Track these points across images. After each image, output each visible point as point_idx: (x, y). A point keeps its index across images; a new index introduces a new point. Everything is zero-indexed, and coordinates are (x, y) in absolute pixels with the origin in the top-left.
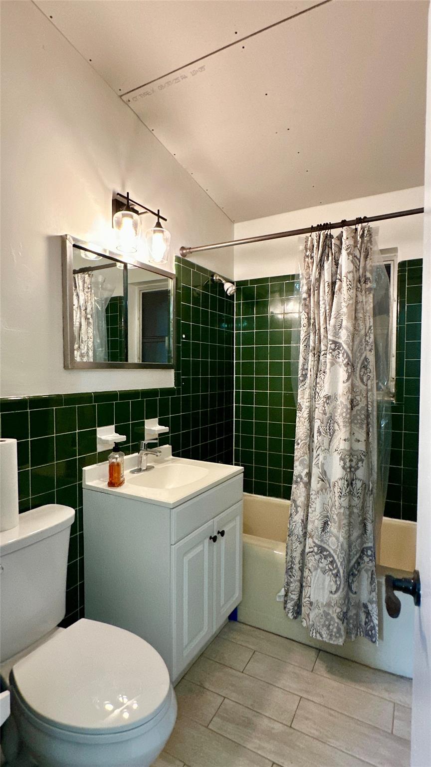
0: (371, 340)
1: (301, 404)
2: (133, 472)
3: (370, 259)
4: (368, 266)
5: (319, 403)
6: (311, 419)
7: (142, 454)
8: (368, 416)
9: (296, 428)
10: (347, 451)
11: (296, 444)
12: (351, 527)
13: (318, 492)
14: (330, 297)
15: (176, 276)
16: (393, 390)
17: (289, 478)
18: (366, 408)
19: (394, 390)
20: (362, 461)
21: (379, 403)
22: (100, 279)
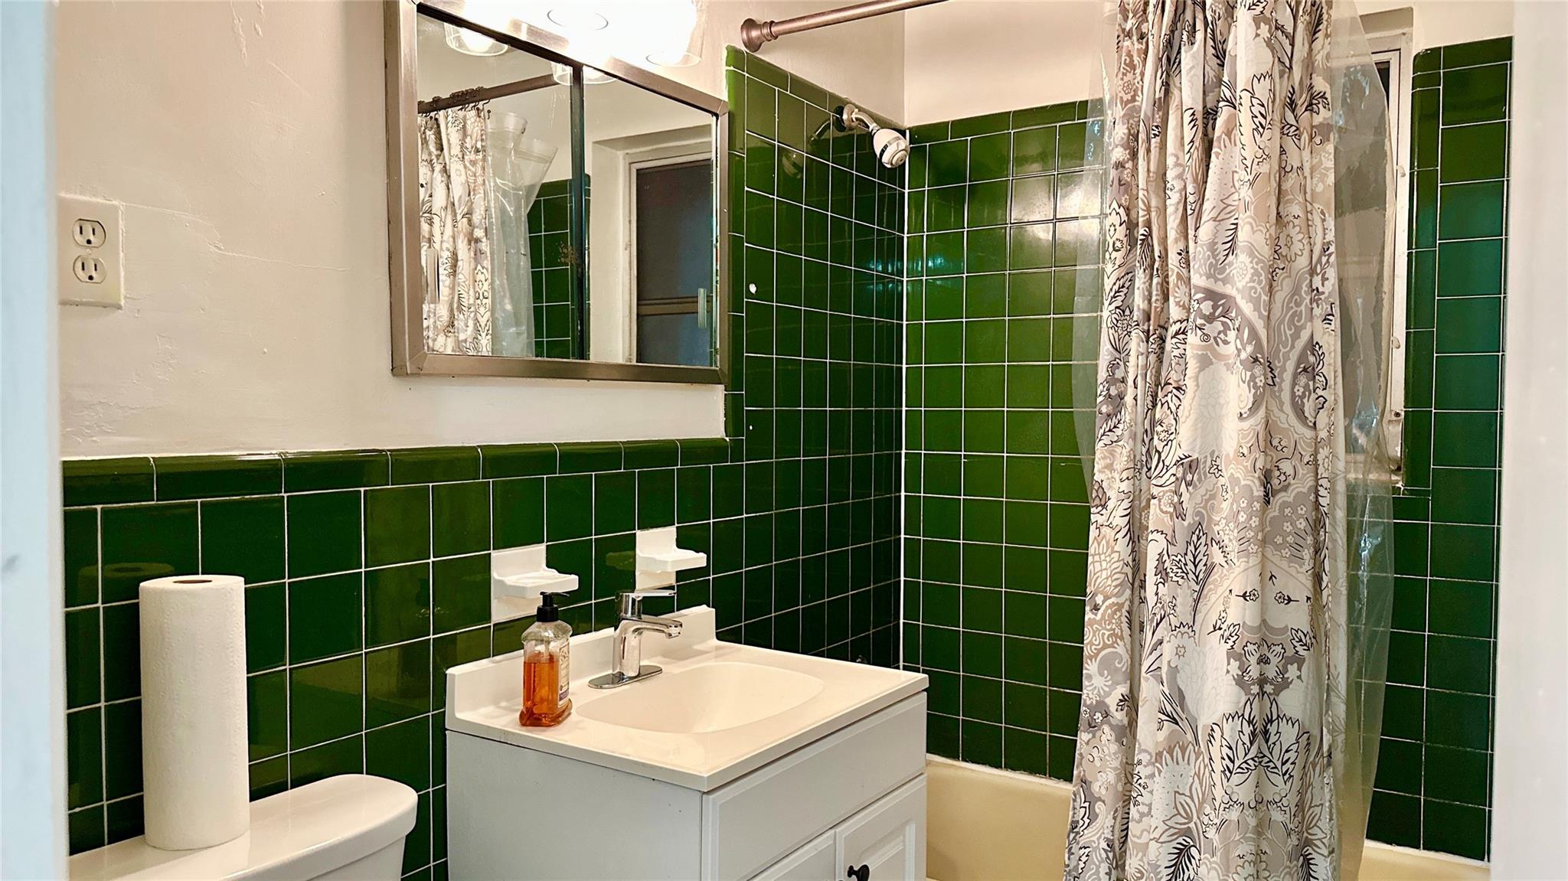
0: (1330, 287)
1: (1104, 485)
2: (597, 684)
3: (1327, 36)
4: (1319, 58)
5: (1161, 481)
6: (1136, 534)
7: (625, 630)
8: (1318, 524)
9: (1090, 559)
10: (1251, 629)
11: (1087, 608)
12: (1264, 865)
13: (1159, 755)
14: (1196, 155)
15: (731, 107)
16: (1396, 450)
17: (1068, 713)
18: (1312, 497)
19: (1398, 449)
20: (1300, 661)
21: (1351, 489)
22: (511, 123)
